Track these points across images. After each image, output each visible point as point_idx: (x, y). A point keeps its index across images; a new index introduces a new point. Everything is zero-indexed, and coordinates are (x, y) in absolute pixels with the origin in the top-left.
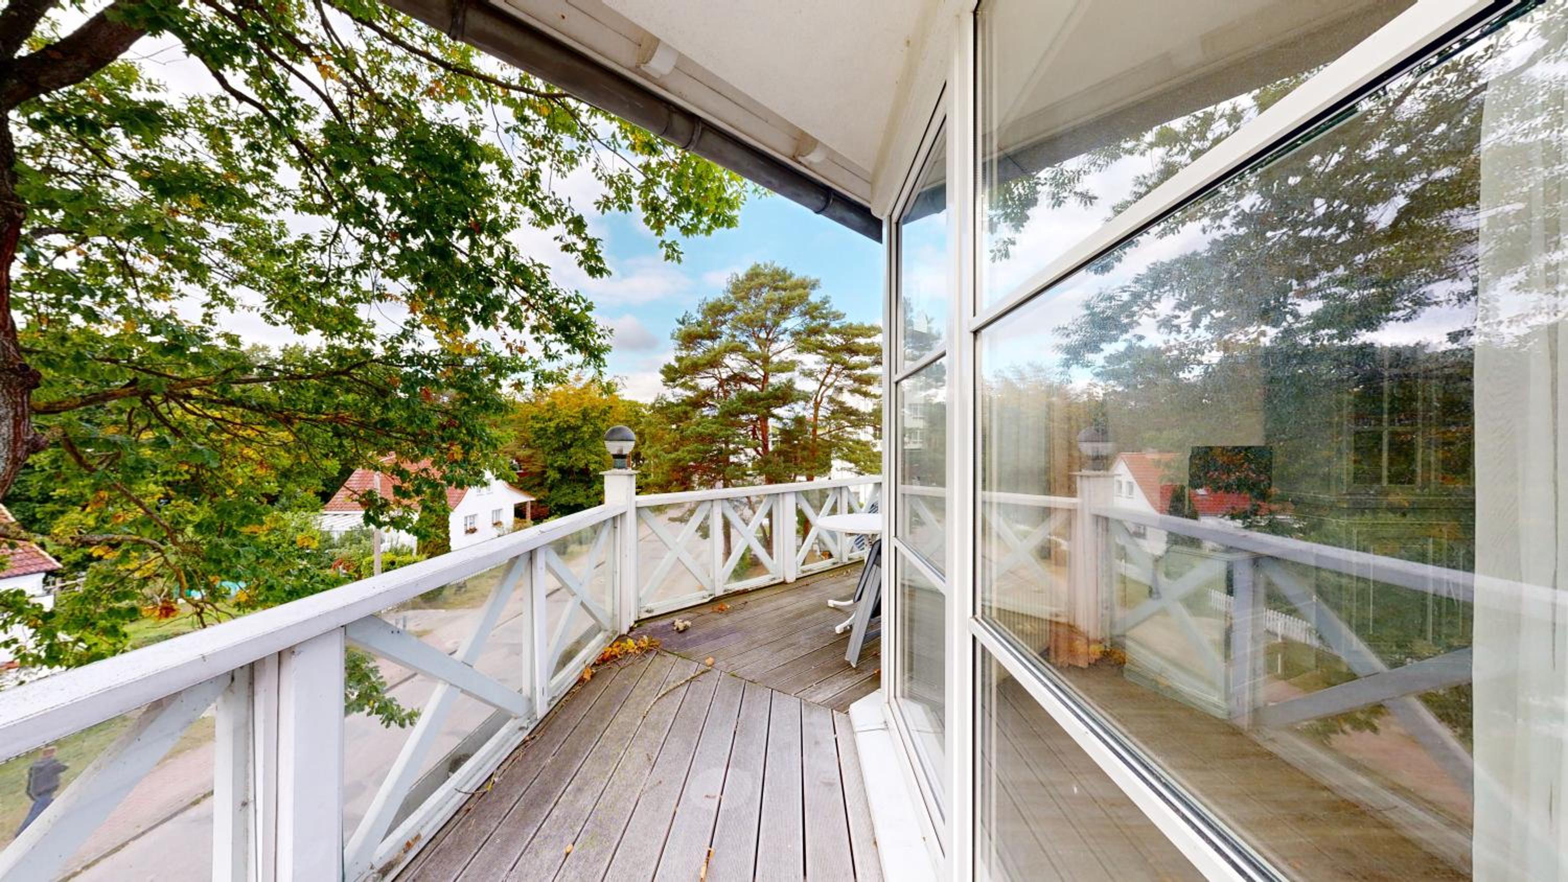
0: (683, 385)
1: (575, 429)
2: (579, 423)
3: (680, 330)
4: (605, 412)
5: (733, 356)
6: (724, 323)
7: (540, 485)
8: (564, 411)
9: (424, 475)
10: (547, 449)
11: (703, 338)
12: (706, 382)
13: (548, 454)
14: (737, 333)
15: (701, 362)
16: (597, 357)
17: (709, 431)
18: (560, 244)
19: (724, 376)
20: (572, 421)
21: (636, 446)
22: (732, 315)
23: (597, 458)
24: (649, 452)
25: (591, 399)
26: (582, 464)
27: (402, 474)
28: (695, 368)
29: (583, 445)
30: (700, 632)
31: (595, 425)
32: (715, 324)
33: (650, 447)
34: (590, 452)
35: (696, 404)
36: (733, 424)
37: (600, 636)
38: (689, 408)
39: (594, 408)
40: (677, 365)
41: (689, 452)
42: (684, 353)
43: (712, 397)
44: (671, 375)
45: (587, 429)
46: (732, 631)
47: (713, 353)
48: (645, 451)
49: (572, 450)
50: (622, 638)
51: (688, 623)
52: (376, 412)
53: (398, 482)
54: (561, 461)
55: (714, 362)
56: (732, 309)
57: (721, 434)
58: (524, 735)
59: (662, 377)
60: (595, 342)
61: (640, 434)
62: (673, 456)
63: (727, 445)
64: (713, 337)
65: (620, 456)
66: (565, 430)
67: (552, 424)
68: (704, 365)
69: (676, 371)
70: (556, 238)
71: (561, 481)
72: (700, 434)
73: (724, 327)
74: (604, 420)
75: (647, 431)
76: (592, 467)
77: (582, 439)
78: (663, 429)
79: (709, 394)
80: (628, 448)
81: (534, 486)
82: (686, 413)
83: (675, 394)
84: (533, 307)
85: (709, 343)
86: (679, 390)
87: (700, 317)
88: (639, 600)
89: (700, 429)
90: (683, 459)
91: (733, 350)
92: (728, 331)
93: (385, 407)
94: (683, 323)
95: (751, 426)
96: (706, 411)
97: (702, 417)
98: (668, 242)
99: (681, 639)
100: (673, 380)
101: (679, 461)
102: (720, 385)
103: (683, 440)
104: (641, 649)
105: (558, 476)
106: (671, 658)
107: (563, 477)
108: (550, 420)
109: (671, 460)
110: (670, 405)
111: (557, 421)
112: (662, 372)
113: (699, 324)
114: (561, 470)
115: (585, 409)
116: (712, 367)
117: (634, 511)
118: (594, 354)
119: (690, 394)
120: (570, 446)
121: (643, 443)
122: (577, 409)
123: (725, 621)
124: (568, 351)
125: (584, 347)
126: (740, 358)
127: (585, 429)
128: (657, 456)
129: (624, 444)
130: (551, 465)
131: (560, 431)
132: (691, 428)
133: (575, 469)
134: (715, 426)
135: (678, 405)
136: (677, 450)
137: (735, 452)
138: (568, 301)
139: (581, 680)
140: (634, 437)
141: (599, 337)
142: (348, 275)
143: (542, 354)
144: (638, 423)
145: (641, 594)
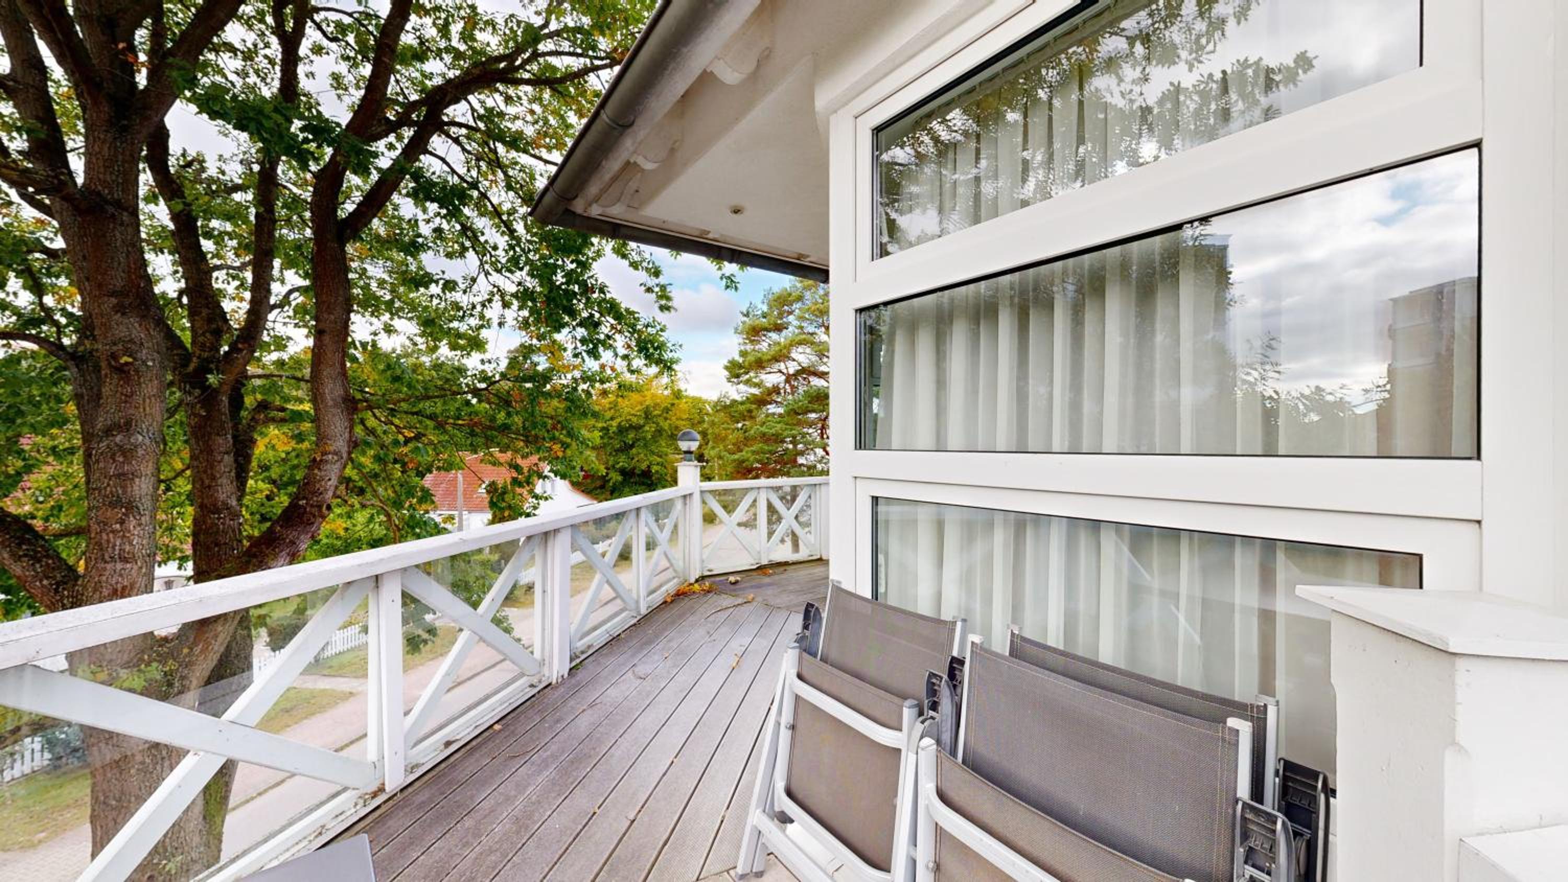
0: (747, 382)
1: (638, 428)
2: (642, 422)
3: (744, 323)
4: (667, 410)
5: (800, 349)
6: (790, 313)
7: (602, 487)
8: (627, 410)
9: (535, 468)
10: (609, 449)
11: (768, 330)
12: (771, 379)
13: (610, 454)
14: (804, 324)
15: (765, 358)
16: (670, 368)
17: (773, 431)
18: (643, 288)
19: (791, 371)
20: (634, 419)
21: (700, 447)
22: (799, 305)
23: (659, 460)
24: (713, 453)
25: (653, 395)
26: (644, 466)
27: (517, 468)
28: (760, 364)
29: (645, 446)
30: (747, 584)
31: (658, 424)
32: (781, 316)
33: (713, 448)
34: (653, 453)
35: (761, 402)
36: (799, 423)
37: (675, 581)
38: (754, 406)
39: (656, 405)
40: (741, 360)
41: (754, 452)
42: (749, 347)
43: (779, 393)
44: (735, 371)
45: (649, 429)
46: (770, 585)
47: (777, 348)
48: (709, 453)
49: (634, 451)
50: (691, 584)
51: (739, 579)
52: (501, 416)
53: (515, 475)
54: (623, 462)
55: (781, 356)
56: (800, 298)
57: (785, 433)
58: (634, 621)
59: (726, 373)
60: (667, 356)
61: (704, 434)
62: (736, 457)
63: (795, 446)
64: (779, 329)
65: (689, 452)
66: (627, 429)
67: (614, 423)
68: (769, 360)
69: (740, 366)
70: (641, 285)
71: (624, 483)
72: (764, 434)
73: (791, 318)
74: (666, 419)
75: (710, 431)
76: (654, 469)
77: (644, 439)
78: (725, 429)
79: (776, 390)
80: (694, 446)
81: (596, 489)
82: (750, 411)
83: (737, 392)
84: (620, 332)
85: (774, 336)
86: (742, 387)
87: (765, 308)
88: (703, 561)
89: (764, 429)
90: (748, 460)
91: (800, 343)
92: (796, 323)
93: (509, 414)
94: (747, 315)
95: (820, 425)
96: (772, 409)
97: (767, 416)
98: (727, 275)
99: (732, 587)
100: (738, 376)
101: (743, 462)
102: (787, 381)
103: (747, 441)
104: (703, 590)
105: (620, 478)
106: (724, 596)
107: (624, 480)
108: (612, 419)
109: (735, 461)
110: (734, 402)
111: (619, 420)
112: (726, 368)
113: (764, 316)
114: (623, 472)
115: (647, 407)
116: (778, 361)
117: (699, 493)
118: (667, 366)
119: (755, 391)
120: (632, 446)
121: (707, 444)
122: (639, 407)
123: (767, 580)
124: (646, 365)
125: (659, 362)
126: (808, 350)
127: (647, 428)
128: (720, 458)
129: (691, 443)
130: (613, 466)
131: (622, 430)
132: (755, 429)
133: (637, 471)
134: (779, 426)
135: (742, 403)
136: (741, 451)
137: (802, 453)
138: (647, 326)
139: (665, 602)
140: (699, 437)
141: (671, 351)
142: (479, 308)
143: (625, 369)
144: (701, 422)
145: (704, 557)
